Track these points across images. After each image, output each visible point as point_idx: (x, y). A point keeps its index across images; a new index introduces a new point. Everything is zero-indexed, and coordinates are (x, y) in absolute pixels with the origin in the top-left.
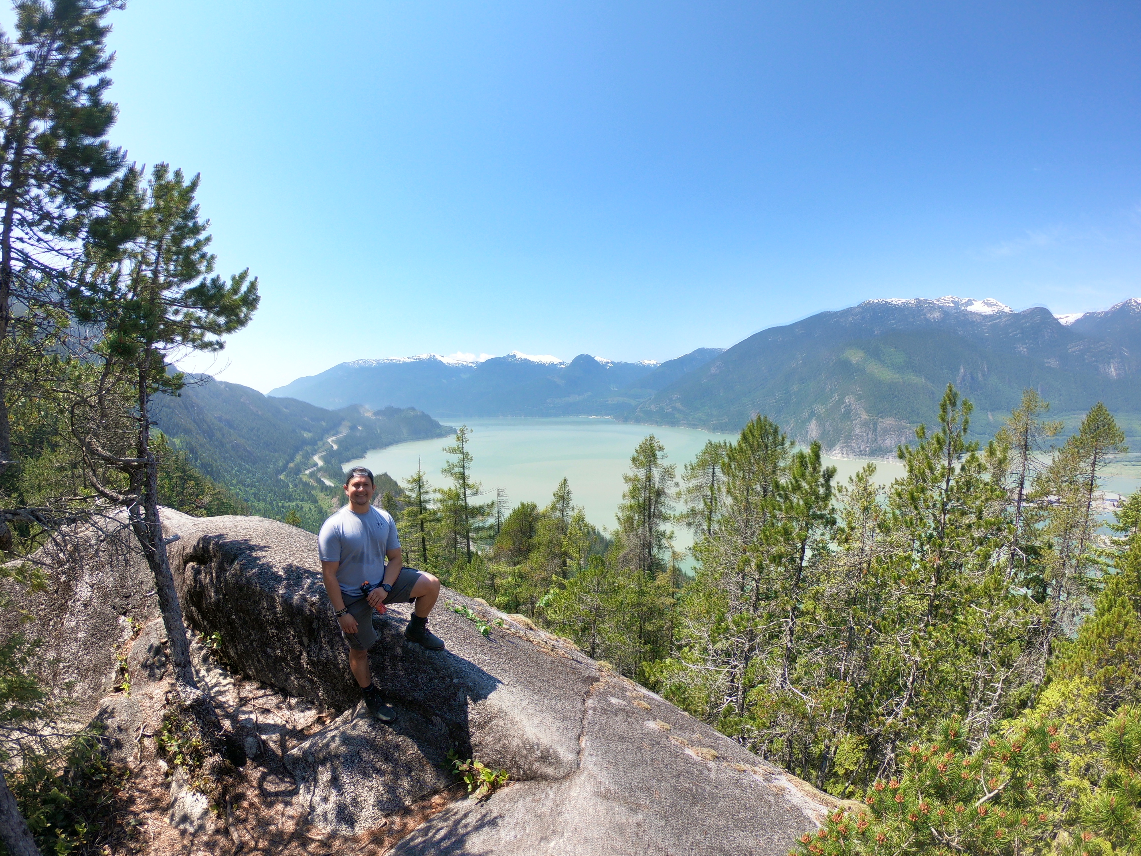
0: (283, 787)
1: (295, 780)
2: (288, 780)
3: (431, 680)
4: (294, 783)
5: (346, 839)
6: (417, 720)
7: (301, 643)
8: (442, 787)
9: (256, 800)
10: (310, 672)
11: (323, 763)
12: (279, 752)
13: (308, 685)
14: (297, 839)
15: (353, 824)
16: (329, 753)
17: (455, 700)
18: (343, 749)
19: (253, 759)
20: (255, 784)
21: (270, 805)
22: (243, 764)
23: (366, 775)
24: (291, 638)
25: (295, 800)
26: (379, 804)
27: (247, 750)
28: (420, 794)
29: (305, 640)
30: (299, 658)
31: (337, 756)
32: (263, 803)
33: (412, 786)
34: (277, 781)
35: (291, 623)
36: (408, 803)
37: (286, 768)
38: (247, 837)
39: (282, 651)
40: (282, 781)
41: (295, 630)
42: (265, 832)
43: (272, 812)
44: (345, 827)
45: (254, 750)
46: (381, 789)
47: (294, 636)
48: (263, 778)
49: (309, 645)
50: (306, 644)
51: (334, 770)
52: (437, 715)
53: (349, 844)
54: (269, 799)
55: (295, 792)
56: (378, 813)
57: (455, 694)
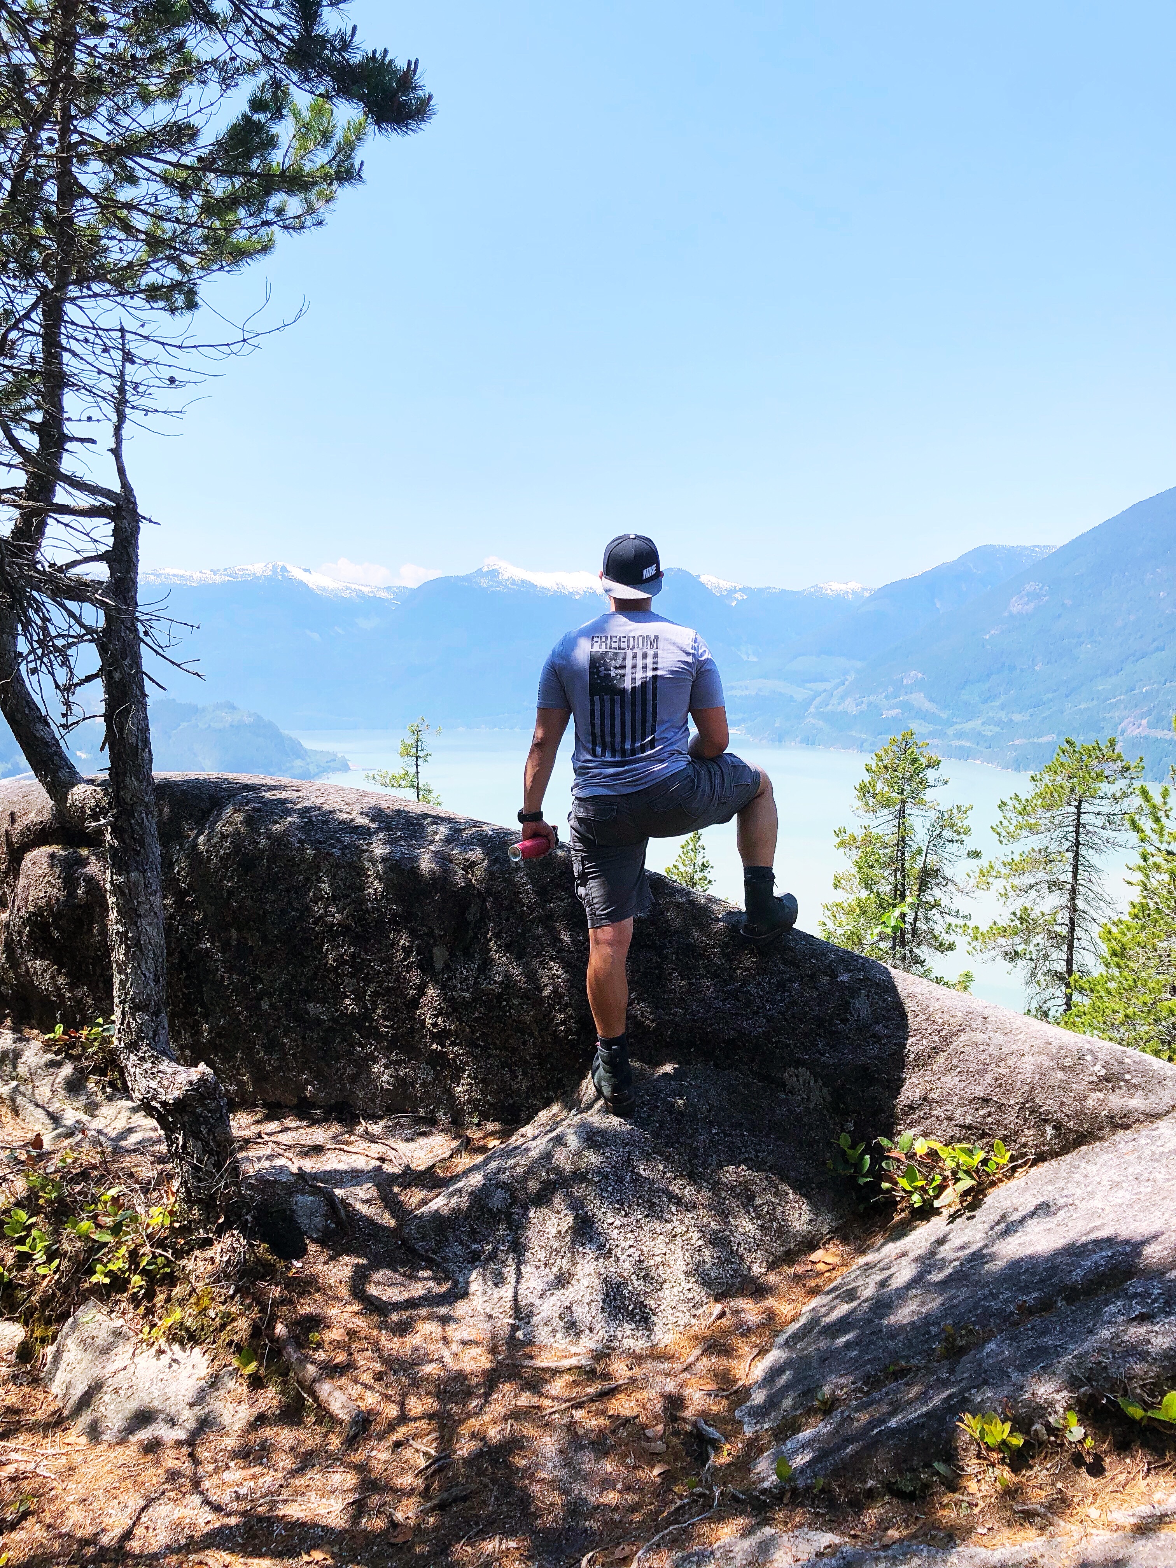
0: (418, 1290)
1: (445, 1271)
2: (427, 1274)
3: (781, 986)
4: (447, 1279)
5: (638, 1359)
6: (747, 1086)
7: (426, 966)
8: (825, 1229)
9: (359, 1323)
10: (440, 1036)
11: (542, 1199)
12: (387, 1220)
13: (425, 1074)
14: (510, 1378)
15: (646, 1319)
16: (558, 1171)
17: (845, 1021)
18: (593, 1158)
19: (322, 1242)
20: (344, 1292)
21: (403, 1329)
22: (300, 1252)
23: (654, 1211)
24: (400, 955)
25: (461, 1308)
26: (698, 1273)
27: (304, 1222)
28: (779, 1249)
29: (440, 954)
30: (414, 1004)
31: (580, 1176)
32: (384, 1325)
33: (761, 1227)
34: (400, 1279)
35: (405, 921)
36: (757, 1269)
37: (412, 1251)
38: (371, 1399)
39: (359, 999)
40: (413, 1278)
41: (413, 933)
42: (416, 1383)
43: (414, 1340)
44: (628, 1328)
45: (319, 1221)
46: (696, 1235)
47: (407, 951)
48: (359, 1279)
49: (447, 967)
50: (439, 965)
51: (576, 1206)
52: (799, 1063)
53: (650, 1366)
54: (395, 1317)
55: (460, 1293)
56: (699, 1293)
57: (846, 1006)
